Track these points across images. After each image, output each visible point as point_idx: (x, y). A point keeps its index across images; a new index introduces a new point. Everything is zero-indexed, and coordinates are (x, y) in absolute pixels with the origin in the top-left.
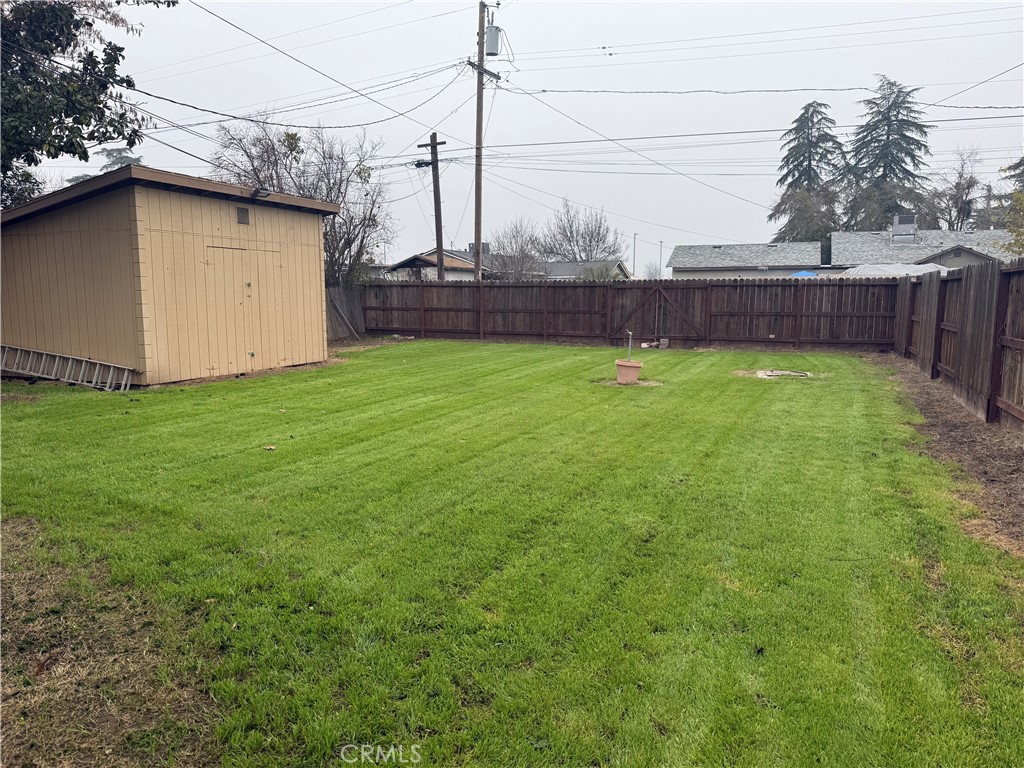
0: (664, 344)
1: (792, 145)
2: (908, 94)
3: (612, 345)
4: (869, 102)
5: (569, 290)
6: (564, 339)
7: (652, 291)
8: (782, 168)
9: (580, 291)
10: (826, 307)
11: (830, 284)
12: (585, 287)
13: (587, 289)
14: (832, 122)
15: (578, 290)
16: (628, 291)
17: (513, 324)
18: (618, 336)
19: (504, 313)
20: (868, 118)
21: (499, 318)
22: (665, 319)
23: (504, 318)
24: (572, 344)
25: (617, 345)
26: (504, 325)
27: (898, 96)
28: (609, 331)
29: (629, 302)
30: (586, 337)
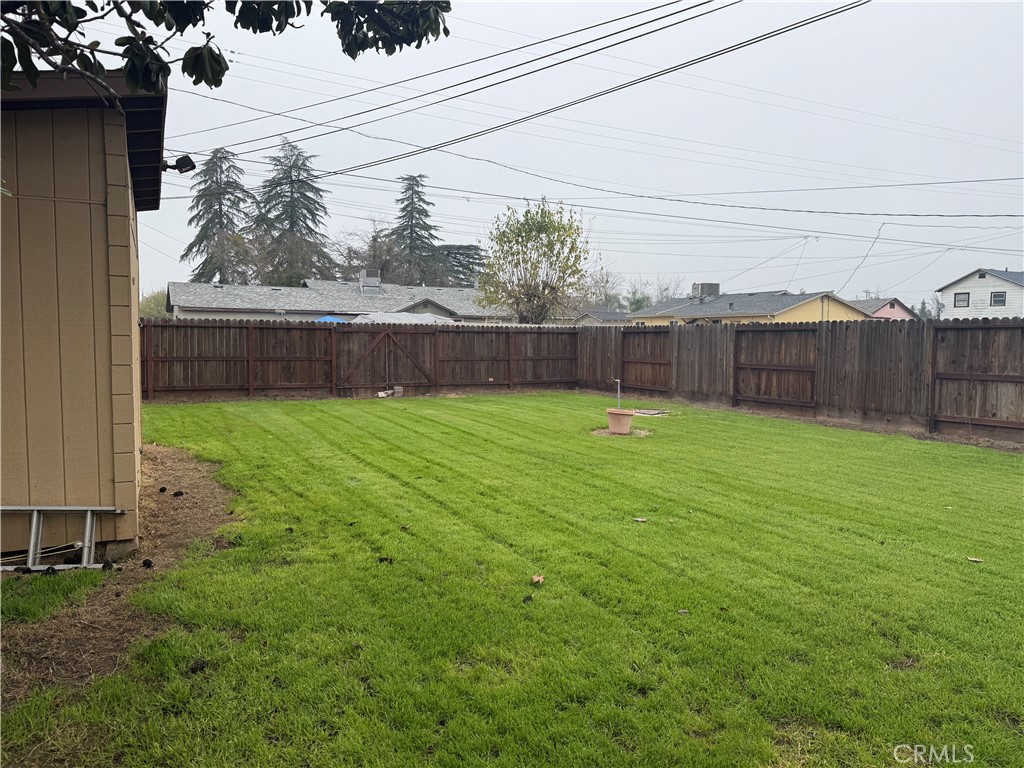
0: (399, 392)
1: (202, 186)
2: (307, 158)
3: (339, 396)
4: (274, 159)
5: (280, 333)
6: (276, 393)
7: (382, 335)
8: (192, 208)
9: (296, 334)
10: (530, 353)
11: (531, 332)
12: (302, 329)
13: (305, 332)
14: (241, 171)
15: (294, 333)
16: (355, 335)
17: (200, 376)
18: (347, 386)
19: (184, 361)
20: (274, 174)
21: (178, 369)
22: (396, 367)
23: (185, 369)
24: (288, 397)
25: (345, 396)
26: (186, 378)
27: (297, 159)
28: (334, 381)
29: (356, 348)
30: (306, 389)
